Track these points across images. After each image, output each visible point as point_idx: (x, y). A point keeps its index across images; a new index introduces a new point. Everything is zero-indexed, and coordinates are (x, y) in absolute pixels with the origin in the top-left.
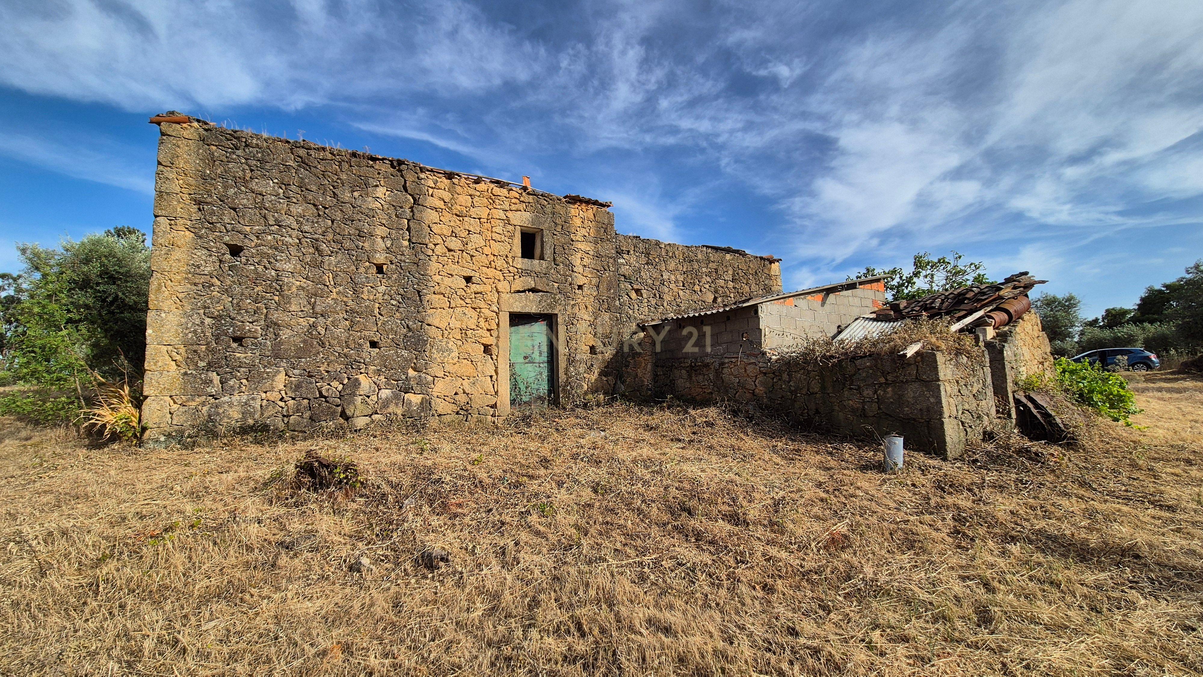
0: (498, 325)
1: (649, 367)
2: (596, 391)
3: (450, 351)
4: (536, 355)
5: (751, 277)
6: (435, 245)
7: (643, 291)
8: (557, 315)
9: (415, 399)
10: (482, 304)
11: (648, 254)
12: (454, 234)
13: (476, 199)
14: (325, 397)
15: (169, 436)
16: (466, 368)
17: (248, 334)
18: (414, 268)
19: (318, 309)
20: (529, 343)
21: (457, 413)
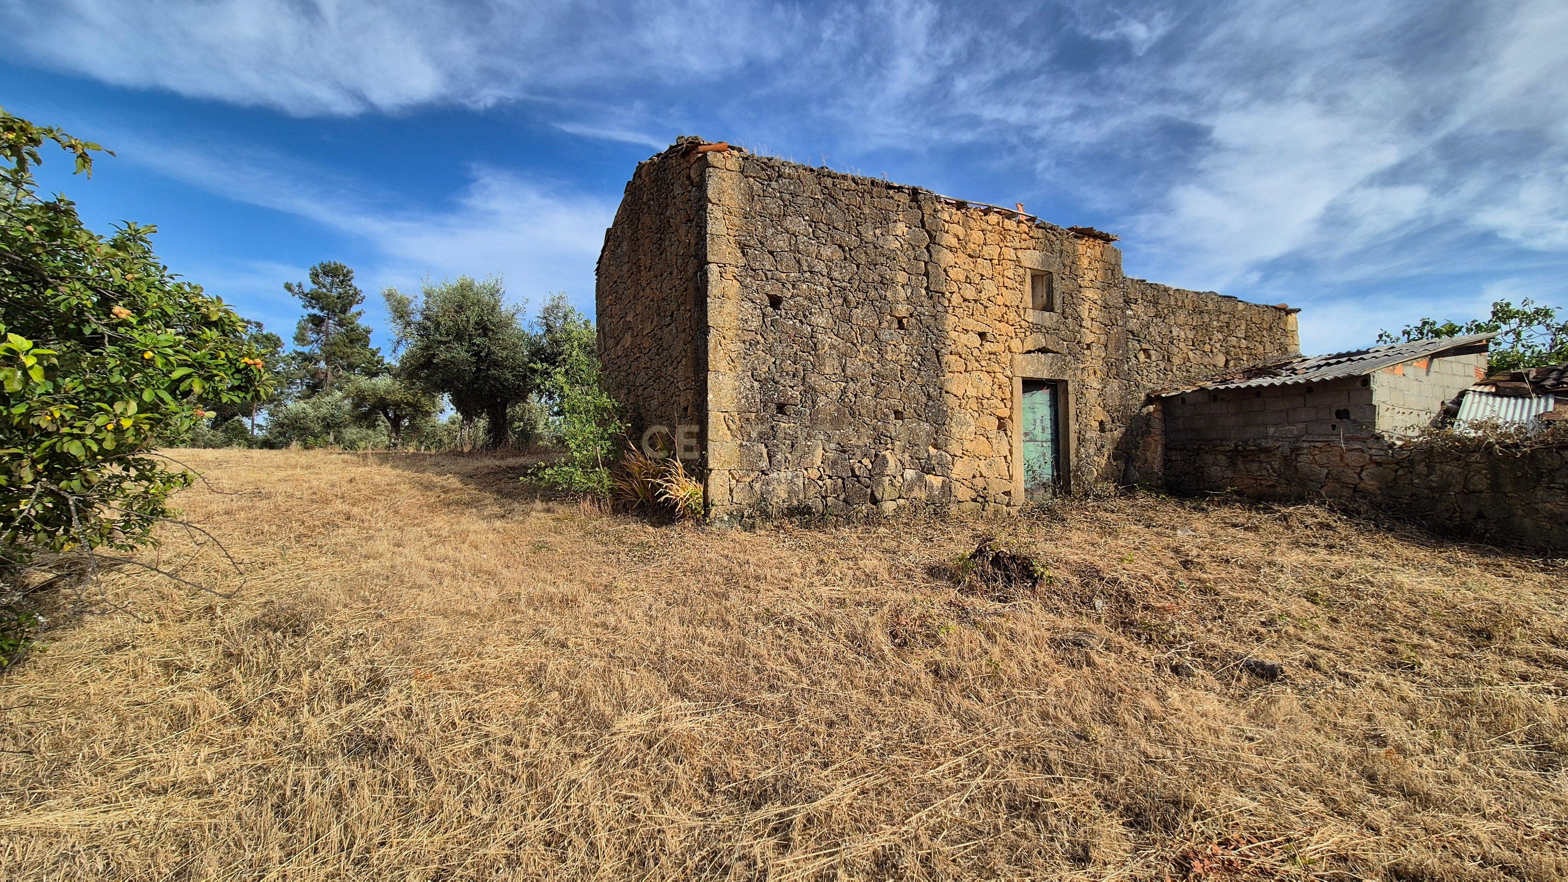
0: (1012, 393)
1: (1159, 449)
2: (1106, 479)
3: (968, 424)
4: (1038, 432)
5: (1265, 333)
6: (952, 293)
7: (1152, 352)
8: (1066, 382)
9: (936, 481)
10: (997, 368)
11: (1156, 303)
12: (968, 280)
13: (989, 235)
14: (857, 477)
15: (731, 515)
16: (981, 446)
17: (791, 401)
18: (931, 321)
19: (849, 372)
20: (1030, 416)
21: (974, 500)
